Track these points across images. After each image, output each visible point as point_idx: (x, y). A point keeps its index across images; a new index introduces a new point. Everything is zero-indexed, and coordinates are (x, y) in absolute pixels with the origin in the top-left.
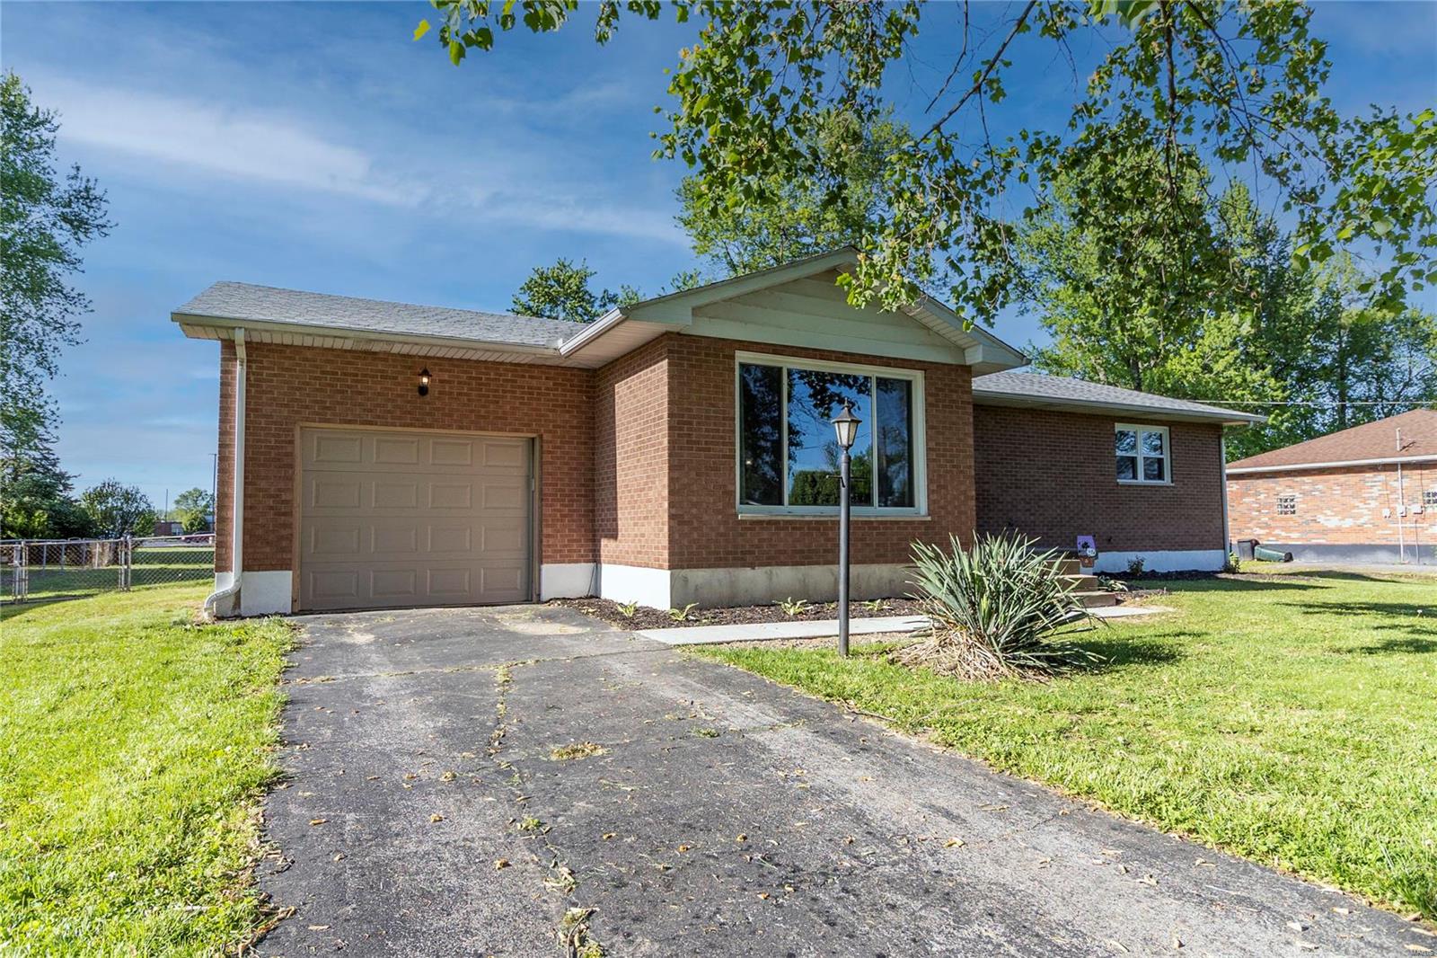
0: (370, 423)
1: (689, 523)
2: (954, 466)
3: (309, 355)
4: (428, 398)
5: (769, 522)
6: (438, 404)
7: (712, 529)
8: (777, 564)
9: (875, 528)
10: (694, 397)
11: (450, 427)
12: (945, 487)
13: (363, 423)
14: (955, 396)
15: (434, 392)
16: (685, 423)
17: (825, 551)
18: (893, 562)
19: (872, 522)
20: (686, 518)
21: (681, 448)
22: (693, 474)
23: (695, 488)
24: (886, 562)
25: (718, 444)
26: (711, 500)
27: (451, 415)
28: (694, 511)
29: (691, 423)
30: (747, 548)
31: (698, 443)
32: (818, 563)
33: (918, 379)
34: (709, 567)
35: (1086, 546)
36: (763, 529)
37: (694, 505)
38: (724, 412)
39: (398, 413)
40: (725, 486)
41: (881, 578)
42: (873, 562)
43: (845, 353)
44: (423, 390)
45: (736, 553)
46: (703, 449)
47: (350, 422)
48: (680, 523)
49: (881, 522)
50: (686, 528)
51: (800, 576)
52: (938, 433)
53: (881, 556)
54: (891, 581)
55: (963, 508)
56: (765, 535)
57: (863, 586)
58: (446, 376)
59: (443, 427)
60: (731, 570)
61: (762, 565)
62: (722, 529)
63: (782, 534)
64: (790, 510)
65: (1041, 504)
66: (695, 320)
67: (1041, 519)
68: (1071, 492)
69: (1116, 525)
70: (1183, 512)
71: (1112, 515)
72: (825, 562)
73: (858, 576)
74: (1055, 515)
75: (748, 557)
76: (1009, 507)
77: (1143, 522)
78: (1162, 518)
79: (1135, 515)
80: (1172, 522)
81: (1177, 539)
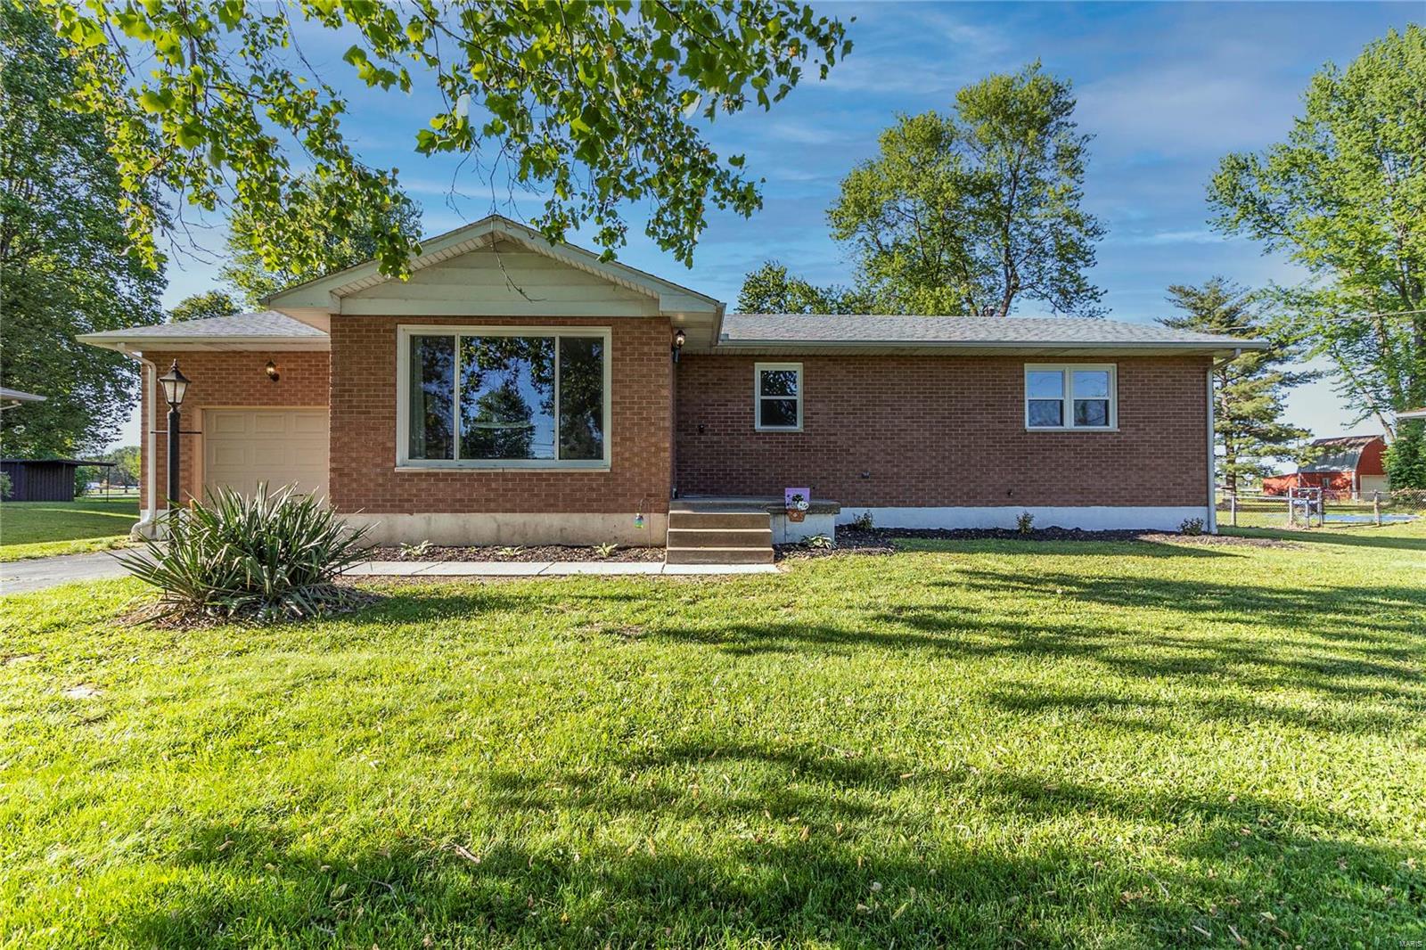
0: (238, 404)
1: (348, 475)
3: (196, 357)
4: (279, 382)
5: (428, 474)
6: (286, 387)
7: (371, 480)
8: (435, 511)
9: (545, 480)
10: (355, 368)
11: (295, 404)
12: (630, 440)
13: (220, 404)
15: (283, 377)
16: (345, 391)
17: (487, 500)
19: (540, 474)
20: (346, 471)
21: (342, 412)
22: (353, 434)
23: (355, 445)
24: (558, 511)
25: (377, 407)
26: (371, 455)
27: (295, 395)
28: (354, 465)
29: (351, 391)
30: (406, 496)
31: (359, 407)
33: (606, 333)
34: (368, 512)
35: (798, 498)
36: (421, 480)
37: (354, 460)
38: (384, 380)
39: (258, 395)
40: (384, 443)
41: (552, 525)
42: (540, 511)
44: (275, 377)
45: (394, 500)
46: (364, 413)
47: (225, 404)
48: (340, 475)
49: (552, 474)
50: (346, 480)
51: (461, 523)
52: (626, 386)
53: (552, 505)
54: (563, 529)
55: (653, 460)
56: (424, 485)
57: (530, 533)
58: (292, 366)
59: (276, 404)
60: (390, 515)
61: (418, 512)
62: (381, 481)
63: (441, 485)
64: (457, 464)
65: (909, 454)
66: (347, 302)
67: (908, 470)
68: (954, 442)
69: (1022, 477)
70: (1135, 462)
71: (1016, 466)
72: (487, 511)
73: (524, 524)
74: (928, 466)
75: (406, 505)
76: (864, 458)
77: (1066, 473)
78: (1098, 469)
79: (1053, 465)
80: (1116, 473)
81: (1123, 493)
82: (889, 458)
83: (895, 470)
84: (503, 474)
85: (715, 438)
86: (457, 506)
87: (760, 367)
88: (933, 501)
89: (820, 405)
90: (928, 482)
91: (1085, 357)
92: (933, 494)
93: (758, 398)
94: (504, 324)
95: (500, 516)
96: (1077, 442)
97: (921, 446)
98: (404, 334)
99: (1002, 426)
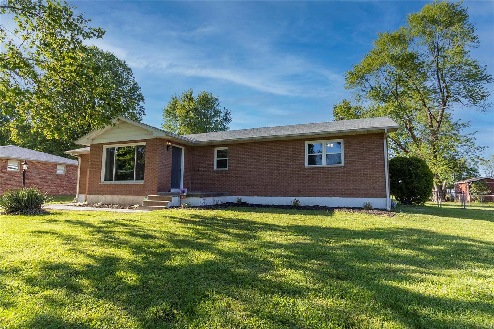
2: (152, 168)
5: (106, 185)
7: (95, 186)
8: (107, 195)
10: (94, 157)
12: (149, 174)
14: (154, 148)
18: (133, 195)
20: (91, 184)
21: (91, 169)
22: (93, 174)
23: (93, 177)
24: (132, 195)
25: (98, 167)
26: (96, 180)
28: (92, 182)
29: (93, 163)
30: (102, 190)
31: (94, 167)
32: (115, 195)
34: (94, 195)
35: (184, 192)
40: (98, 177)
41: (130, 199)
42: (128, 195)
43: (125, 141)
45: (99, 192)
46: (96, 168)
49: (131, 184)
50: (91, 186)
51: (112, 198)
52: (148, 159)
53: (131, 193)
54: (133, 200)
55: (154, 180)
56: (105, 188)
57: (126, 201)
60: (98, 196)
61: (104, 195)
62: (97, 186)
63: (108, 187)
64: (114, 182)
65: (262, 177)
66: (94, 140)
67: (262, 183)
68: (278, 172)
69: (304, 185)
70: (352, 179)
71: (302, 181)
72: (117, 195)
73: (125, 199)
74: (269, 181)
75: (101, 193)
76: (247, 179)
77: (322, 184)
78: (335, 182)
79: (316, 180)
80: (343, 183)
81: (346, 192)
82: (256, 179)
83: (258, 183)
84: (121, 184)
85: (202, 173)
86: (111, 193)
87: (216, 149)
88: (271, 194)
89: (233, 161)
90: (269, 187)
91: (329, 137)
92: (271, 191)
93: (216, 159)
94: (124, 143)
95: (120, 196)
96: (326, 171)
97: (267, 174)
98: (105, 148)
99: (296, 166)
